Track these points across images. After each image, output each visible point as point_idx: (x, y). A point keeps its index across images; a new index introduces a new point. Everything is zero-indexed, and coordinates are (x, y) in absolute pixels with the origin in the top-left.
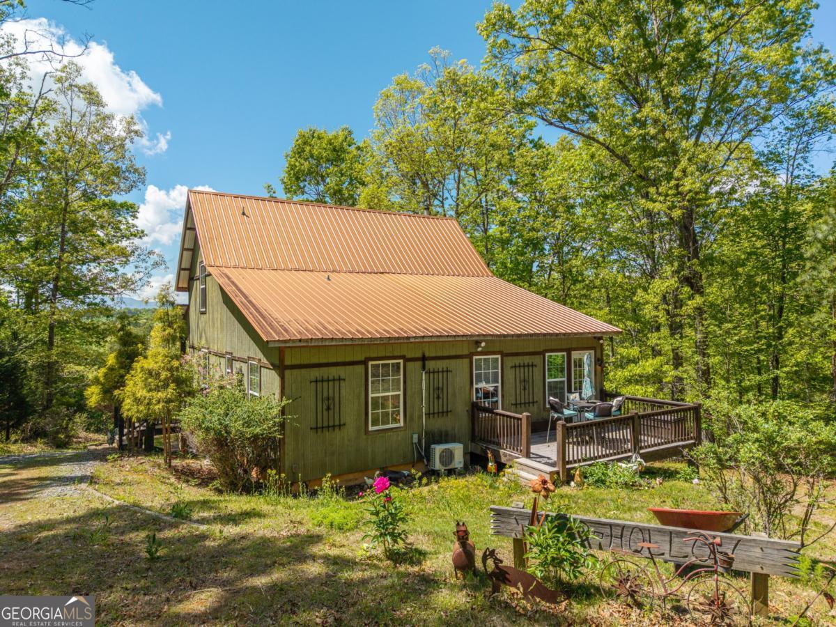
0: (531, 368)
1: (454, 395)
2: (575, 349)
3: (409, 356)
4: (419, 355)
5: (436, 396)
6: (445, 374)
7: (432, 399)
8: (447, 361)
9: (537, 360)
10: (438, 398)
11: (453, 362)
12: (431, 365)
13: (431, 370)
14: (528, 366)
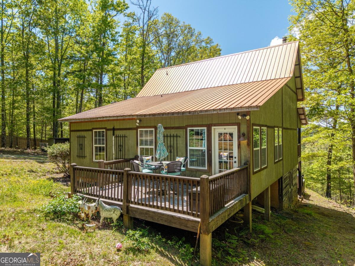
0: (175, 138)
1: (128, 150)
2: (215, 125)
3: (108, 128)
4: (112, 127)
5: (119, 150)
6: (124, 138)
7: (117, 151)
8: (125, 131)
9: (181, 132)
10: (120, 150)
11: (128, 131)
12: (117, 133)
13: (117, 136)
14: (173, 136)
